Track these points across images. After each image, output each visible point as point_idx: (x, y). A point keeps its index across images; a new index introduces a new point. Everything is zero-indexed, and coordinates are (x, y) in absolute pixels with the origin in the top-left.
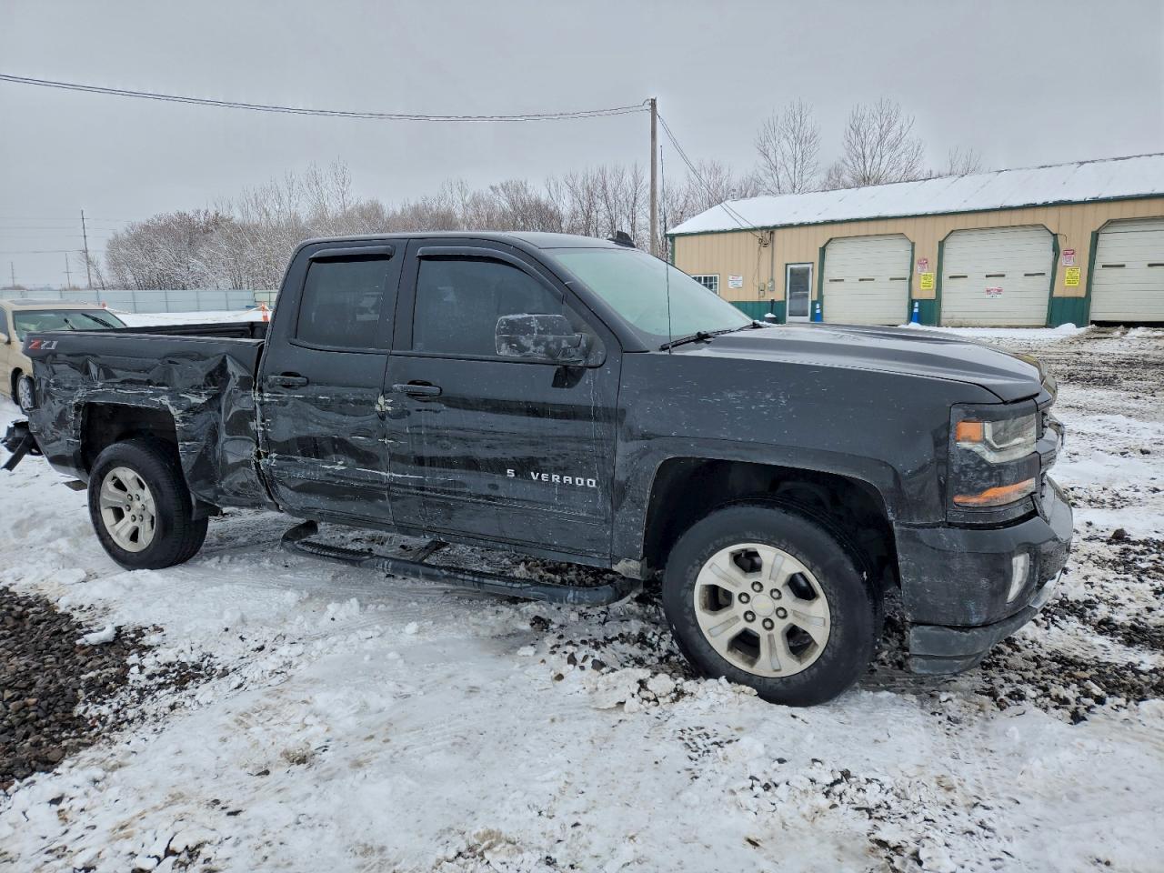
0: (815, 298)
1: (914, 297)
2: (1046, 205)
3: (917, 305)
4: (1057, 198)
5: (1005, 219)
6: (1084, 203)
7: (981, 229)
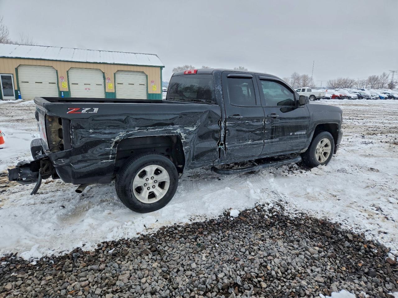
0: (16, 89)
1: (61, 90)
2: (100, 63)
3: (62, 93)
4: (103, 62)
5: (88, 66)
6: (111, 64)
7: (81, 68)
